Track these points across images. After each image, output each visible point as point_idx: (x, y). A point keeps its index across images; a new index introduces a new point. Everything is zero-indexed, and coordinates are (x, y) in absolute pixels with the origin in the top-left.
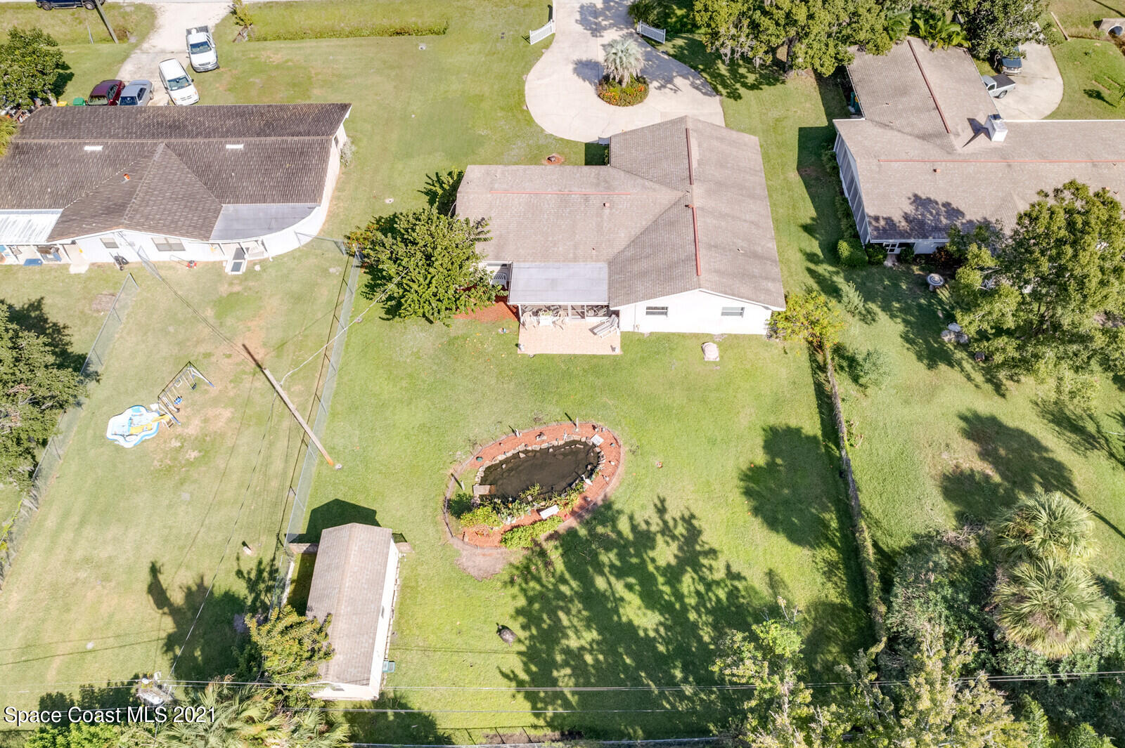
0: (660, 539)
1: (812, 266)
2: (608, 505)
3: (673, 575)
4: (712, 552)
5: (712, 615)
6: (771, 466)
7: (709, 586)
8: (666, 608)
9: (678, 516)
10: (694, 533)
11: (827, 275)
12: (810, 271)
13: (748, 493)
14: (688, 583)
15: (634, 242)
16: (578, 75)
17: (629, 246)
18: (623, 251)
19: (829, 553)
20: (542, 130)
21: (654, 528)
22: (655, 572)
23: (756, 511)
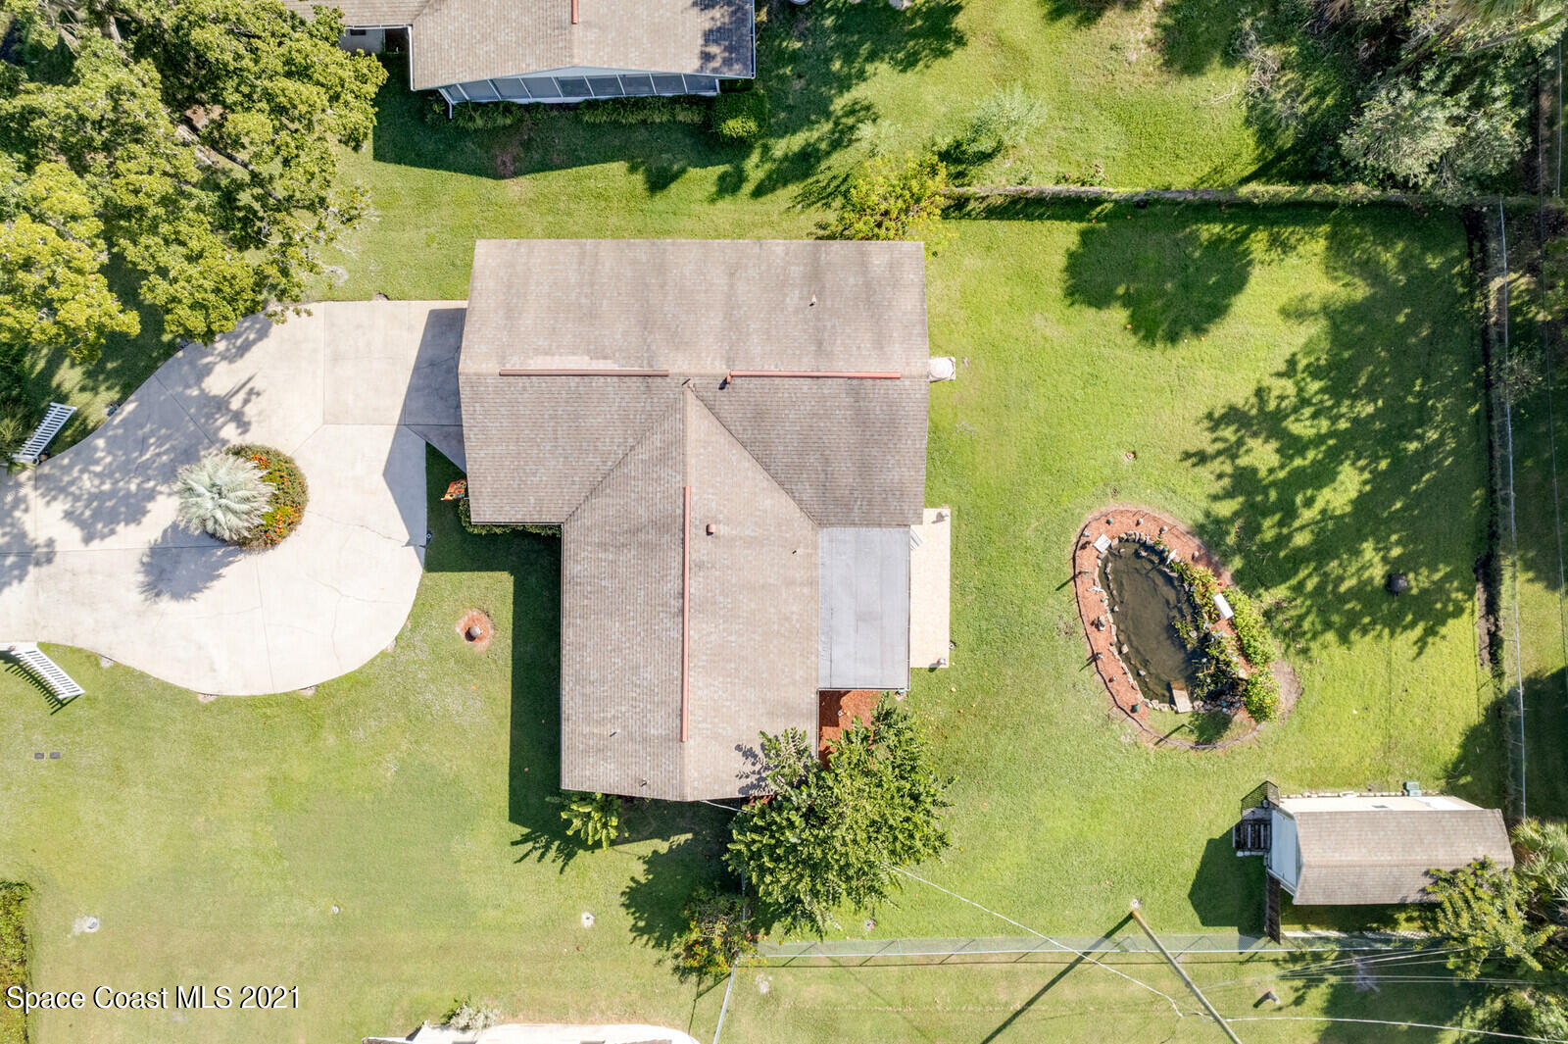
0: (1243, 461)
1: (748, 188)
2: (1199, 530)
3: (1292, 445)
4: (1260, 393)
5: (1342, 399)
6: (1127, 301)
7: (1304, 402)
8: (1335, 456)
9: (1208, 436)
10: (1234, 415)
11: (768, 166)
12: (759, 192)
13: (1173, 338)
14: (1301, 427)
15: (784, 482)
16: (200, 590)
17: (790, 492)
18: (800, 502)
19: (1258, 242)
20: (383, 654)
21: (1228, 468)
22: (1287, 469)
23: (1199, 330)
